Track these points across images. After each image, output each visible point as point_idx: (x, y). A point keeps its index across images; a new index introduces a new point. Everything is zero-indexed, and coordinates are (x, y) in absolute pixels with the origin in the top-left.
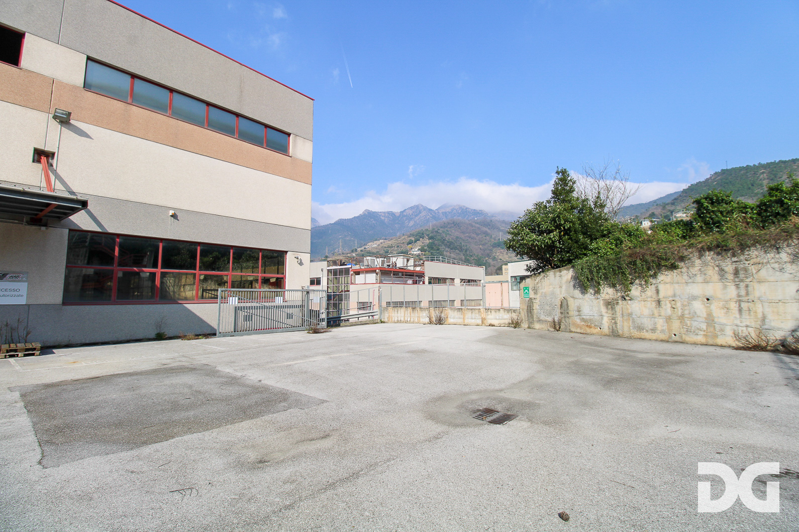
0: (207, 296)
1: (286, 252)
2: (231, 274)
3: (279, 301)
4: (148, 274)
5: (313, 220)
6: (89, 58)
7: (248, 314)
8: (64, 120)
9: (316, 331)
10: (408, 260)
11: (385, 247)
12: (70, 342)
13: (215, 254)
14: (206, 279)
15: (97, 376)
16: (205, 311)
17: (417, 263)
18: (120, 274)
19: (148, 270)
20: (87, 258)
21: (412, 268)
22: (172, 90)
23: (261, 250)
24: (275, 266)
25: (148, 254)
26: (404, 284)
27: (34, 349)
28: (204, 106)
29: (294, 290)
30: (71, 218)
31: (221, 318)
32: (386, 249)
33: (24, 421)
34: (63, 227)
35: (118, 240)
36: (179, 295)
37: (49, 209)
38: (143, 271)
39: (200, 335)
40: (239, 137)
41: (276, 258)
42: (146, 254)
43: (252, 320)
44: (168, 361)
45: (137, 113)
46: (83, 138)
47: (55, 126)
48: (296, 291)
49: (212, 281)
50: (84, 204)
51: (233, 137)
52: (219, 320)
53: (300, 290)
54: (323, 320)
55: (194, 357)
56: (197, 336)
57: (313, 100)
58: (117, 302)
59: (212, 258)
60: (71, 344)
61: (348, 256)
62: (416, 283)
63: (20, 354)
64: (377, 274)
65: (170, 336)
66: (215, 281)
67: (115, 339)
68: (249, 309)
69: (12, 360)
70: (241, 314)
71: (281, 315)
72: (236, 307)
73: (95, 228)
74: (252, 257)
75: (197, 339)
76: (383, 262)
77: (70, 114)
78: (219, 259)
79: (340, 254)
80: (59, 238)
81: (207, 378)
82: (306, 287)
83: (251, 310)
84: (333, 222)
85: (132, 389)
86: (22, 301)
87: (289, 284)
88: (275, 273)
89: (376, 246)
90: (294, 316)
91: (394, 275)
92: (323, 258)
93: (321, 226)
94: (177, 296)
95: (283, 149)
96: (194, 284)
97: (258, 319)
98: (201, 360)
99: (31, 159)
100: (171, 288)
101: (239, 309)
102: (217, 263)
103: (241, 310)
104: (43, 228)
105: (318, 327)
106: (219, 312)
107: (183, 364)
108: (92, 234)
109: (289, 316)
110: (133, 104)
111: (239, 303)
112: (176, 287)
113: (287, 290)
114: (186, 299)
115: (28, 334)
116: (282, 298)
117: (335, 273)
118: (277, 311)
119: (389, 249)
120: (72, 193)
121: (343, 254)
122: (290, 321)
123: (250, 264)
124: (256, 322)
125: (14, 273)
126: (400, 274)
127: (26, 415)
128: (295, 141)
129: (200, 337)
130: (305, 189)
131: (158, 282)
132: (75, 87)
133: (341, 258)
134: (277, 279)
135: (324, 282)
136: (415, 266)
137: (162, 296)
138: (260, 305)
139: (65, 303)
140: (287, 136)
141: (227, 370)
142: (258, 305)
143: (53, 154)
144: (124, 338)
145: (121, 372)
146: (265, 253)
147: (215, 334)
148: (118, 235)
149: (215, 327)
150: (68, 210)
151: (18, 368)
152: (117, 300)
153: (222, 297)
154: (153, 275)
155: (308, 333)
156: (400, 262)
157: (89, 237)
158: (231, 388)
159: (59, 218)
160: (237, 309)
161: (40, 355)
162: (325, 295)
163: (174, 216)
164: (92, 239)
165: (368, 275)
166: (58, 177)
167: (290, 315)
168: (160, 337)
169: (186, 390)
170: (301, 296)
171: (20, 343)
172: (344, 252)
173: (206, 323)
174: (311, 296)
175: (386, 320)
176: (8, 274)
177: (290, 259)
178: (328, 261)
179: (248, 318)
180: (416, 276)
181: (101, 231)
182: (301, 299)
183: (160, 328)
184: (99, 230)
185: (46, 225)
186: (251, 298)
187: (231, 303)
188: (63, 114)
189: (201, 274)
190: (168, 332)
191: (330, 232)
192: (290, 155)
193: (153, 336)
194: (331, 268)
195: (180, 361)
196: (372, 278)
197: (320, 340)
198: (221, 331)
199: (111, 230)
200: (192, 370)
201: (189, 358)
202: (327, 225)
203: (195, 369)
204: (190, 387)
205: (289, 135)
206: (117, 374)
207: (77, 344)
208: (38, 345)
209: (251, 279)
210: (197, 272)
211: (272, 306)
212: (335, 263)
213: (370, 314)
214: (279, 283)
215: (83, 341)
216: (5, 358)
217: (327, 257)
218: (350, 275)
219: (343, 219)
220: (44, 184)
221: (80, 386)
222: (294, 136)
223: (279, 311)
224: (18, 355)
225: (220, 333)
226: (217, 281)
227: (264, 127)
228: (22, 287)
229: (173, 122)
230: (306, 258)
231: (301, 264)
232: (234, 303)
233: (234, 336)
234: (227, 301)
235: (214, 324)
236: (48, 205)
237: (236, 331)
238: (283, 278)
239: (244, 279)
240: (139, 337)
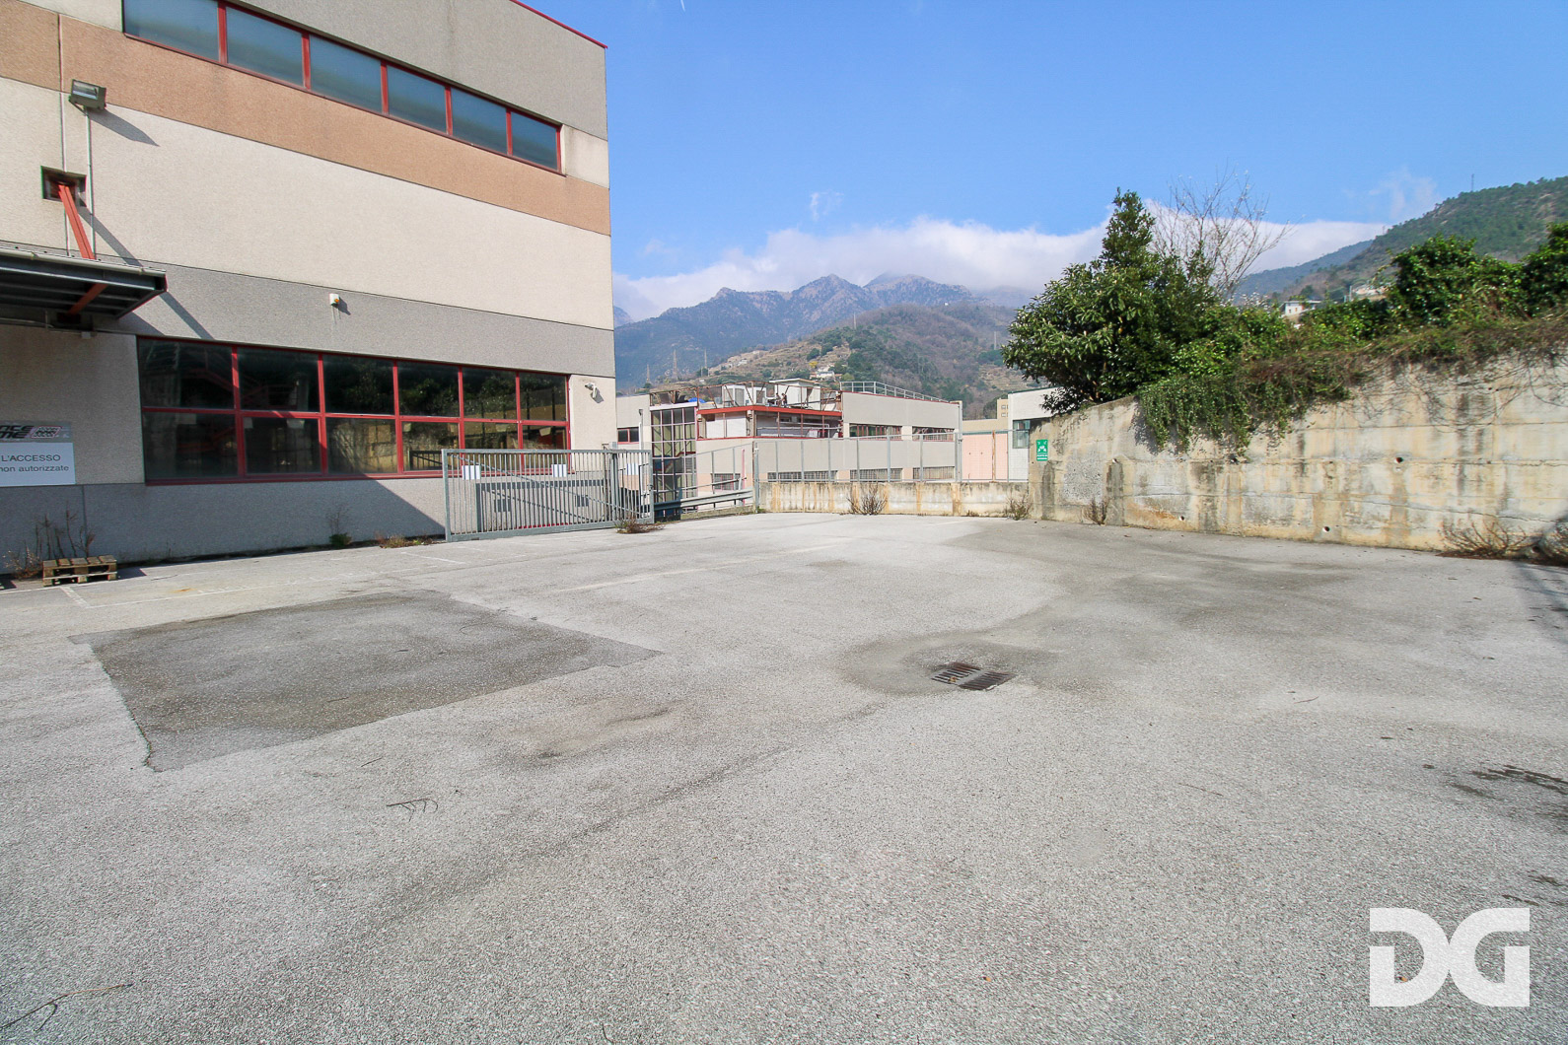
0: (420, 464)
1: (568, 376)
2: (461, 422)
3: (559, 472)
4: (302, 422)
5: (618, 312)
7: (503, 498)
8: (94, 105)
9: (634, 529)
10: (809, 391)
11: (764, 366)
12: (171, 555)
13: (428, 382)
14: (416, 431)
15: (230, 613)
16: (420, 493)
17: (827, 396)
18: (248, 424)
19: (301, 415)
20: (179, 395)
21: (817, 407)
22: (306, 32)
23: (518, 372)
24: (547, 404)
25: (298, 383)
26: (802, 438)
27: (106, 568)
28: (376, 65)
29: (587, 452)
30: (137, 312)
31: (451, 506)
32: (765, 369)
33: (106, 693)
34: (125, 330)
35: (235, 356)
36: (366, 464)
37: (90, 295)
38: (292, 417)
39: (415, 538)
40: (454, 134)
41: (547, 389)
42: (294, 385)
43: (510, 510)
44: (360, 586)
45: (240, 84)
46: (136, 142)
47: (76, 118)
48: (592, 452)
49: (427, 437)
50: (159, 283)
51: (444, 134)
52: (448, 510)
53: (599, 452)
54: (646, 508)
55: (406, 578)
56: (409, 540)
57: (604, 47)
58: (249, 477)
59: (423, 390)
60: (174, 558)
61: (691, 385)
62: (826, 436)
63: (80, 578)
64: (748, 419)
65: (356, 541)
66: (432, 436)
67: (255, 548)
68: (504, 488)
69: (66, 588)
70: (490, 498)
71: (566, 500)
72: (478, 485)
73: (187, 332)
74: (502, 387)
75: (409, 545)
76: (760, 395)
77: (102, 92)
78: (437, 392)
79: (674, 381)
80: (119, 356)
81: (436, 614)
82: (611, 444)
83: (508, 491)
84: (657, 315)
85: (299, 635)
86: (69, 478)
87: (577, 438)
88: (548, 419)
89: (745, 362)
90: (590, 501)
91: (782, 420)
92: (642, 389)
93: (635, 324)
94: (363, 466)
95: (547, 158)
96: (393, 441)
97: (522, 508)
98: (422, 583)
99: (40, 192)
100: (350, 452)
101: (483, 489)
102: (434, 401)
103: (489, 490)
104: (86, 335)
105: (639, 521)
106: (447, 494)
107: (389, 590)
108: (183, 344)
109: (582, 501)
110: (230, 65)
111: (483, 476)
112: (358, 448)
113: (575, 451)
114: (380, 470)
115: (89, 540)
116: (565, 466)
117: (666, 417)
118: (558, 491)
119: (771, 369)
120: (133, 261)
121: (680, 380)
122: (583, 511)
123: (499, 401)
124: (519, 512)
125: (44, 424)
126: (794, 419)
127: (110, 683)
128: (570, 142)
129: (415, 542)
130: (599, 246)
131: (322, 438)
132: (104, 32)
133: (676, 387)
134: (554, 429)
135: (645, 435)
136: (823, 401)
137: (334, 465)
138: (525, 481)
139: (149, 481)
140: (554, 130)
141: (472, 600)
142: (519, 480)
143: (82, 180)
144: (270, 546)
145: (273, 607)
146: (526, 379)
147: (442, 537)
148: (235, 346)
149: (441, 523)
150: (129, 296)
151: (80, 602)
152: (248, 475)
153: (449, 466)
154: (311, 424)
155: (620, 532)
156: (794, 394)
157: (177, 352)
158: (481, 632)
159: (113, 312)
160: (480, 489)
161: (117, 579)
162: (647, 459)
163: (340, 305)
164: (184, 356)
165: (731, 422)
166: (98, 228)
167: (583, 498)
168: (338, 543)
169: (398, 636)
170: (602, 462)
171: (76, 556)
172: (683, 376)
173: (424, 515)
174: (622, 461)
175: (768, 507)
176: (31, 427)
177: (575, 390)
178: (651, 394)
179: (502, 506)
180: (826, 421)
181: (198, 337)
182: (602, 468)
183: (337, 524)
184: (196, 336)
185: (90, 328)
186: (507, 469)
187: (467, 478)
188: (89, 92)
189: (405, 422)
190: (355, 534)
191: (652, 335)
192: (563, 173)
193: (326, 541)
194: (657, 407)
195: (381, 586)
196: (738, 426)
197: (644, 544)
198: (453, 530)
199: (219, 336)
200: (405, 600)
201: (398, 579)
202: (647, 321)
203: (411, 599)
204: (406, 630)
205: (558, 127)
206: (267, 611)
207: (185, 557)
208: (112, 561)
209: (501, 429)
210: (396, 417)
211: (547, 483)
212: (665, 398)
213: (738, 497)
214: (558, 438)
215: (196, 552)
216: (54, 585)
217: (648, 386)
218: (696, 422)
219: (678, 309)
220: (73, 244)
221: (201, 632)
222: (568, 129)
223: (562, 492)
224: (76, 579)
225: (452, 534)
226: (436, 436)
227: (504, 110)
228: (65, 451)
229: (316, 103)
230: (607, 387)
231: (598, 399)
232: (473, 478)
233: (478, 539)
234: (460, 472)
235: (439, 517)
236: (88, 286)
237: (482, 530)
238: (563, 428)
239: (488, 431)
240: (303, 543)
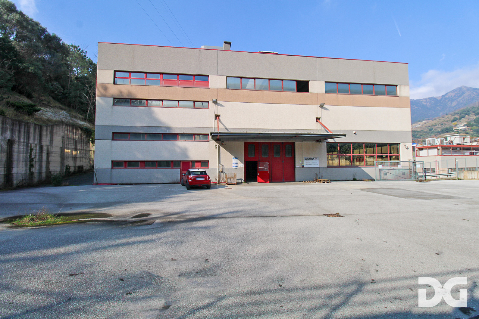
1: (400, 143)
3: (399, 167)
6: (326, 82)
8: (322, 107)
9: (421, 181)
10: (464, 138)
11: (429, 126)
16: (368, 171)
17: (473, 140)
21: (469, 144)
22: (349, 83)
23: (388, 143)
26: (462, 155)
28: (361, 86)
29: (405, 162)
32: (429, 127)
35: (339, 145)
38: (347, 155)
40: (375, 94)
41: (395, 146)
45: (341, 96)
46: (327, 111)
50: (345, 135)
51: (373, 95)
52: (376, 174)
53: (408, 162)
57: (407, 64)
62: (473, 154)
63: (326, 182)
64: (438, 149)
65: (359, 180)
67: (342, 180)
71: (400, 173)
75: (368, 181)
76: (442, 141)
77: (323, 104)
80: (324, 145)
83: (386, 171)
86: (318, 166)
87: (402, 159)
89: (419, 126)
90: (406, 174)
91: (452, 149)
95: (394, 94)
99: (315, 121)
104: (321, 143)
106: (376, 171)
110: (339, 94)
113: (402, 162)
114: (361, 165)
115: (325, 176)
116: (401, 165)
118: (399, 171)
119: (433, 127)
122: (403, 176)
124: (388, 176)
126: (458, 149)
128: (400, 88)
129: (370, 181)
130: (407, 111)
131: (352, 159)
132: (323, 94)
134: (396, 156)
136: (471, 142)
139: (327, 167)
142: (390, 168)
143: (320, 118)
147: (373, 180)
148: (339, 143)
149: (373, 177)
151: (326, 186)
153: (376, 165)
156: (457, 140)
159: (326, 140)
160: (380, 170)
161: (329, 183)
163: (355, 133)
165: (430, 151)
168: (355, 180)
173: (370, 175)
175: (462, 178)
176: (314, 158)
177: (401, 147)
179: (385, 174)
180: (473, 149)
183: (354, 176)
184: (334, 142)
185: (320, 142)
186: (388, 166)
188: (321, 105)
189: (366, 155)
190: (357, 178)
192: (398, 96)
193: (352, 179)
196: (434, 152)
199: (337, 142)
205: (396, 86)
208: (327, 180)
211: (397, 169)
213: (449, 175)
214: (397, 158)
215: (333, 180)
218: (415, 151)
222: (399, 86)
225: (375, 180)
228: (317, 161)
229: (351, 96)
230: (410, 145)
231: (407, 148)
232: (381, 167)
233: (380, 181)
234: (378, 166)
237: (381, 179)
238: (399, 156)
240: (348, 179)
